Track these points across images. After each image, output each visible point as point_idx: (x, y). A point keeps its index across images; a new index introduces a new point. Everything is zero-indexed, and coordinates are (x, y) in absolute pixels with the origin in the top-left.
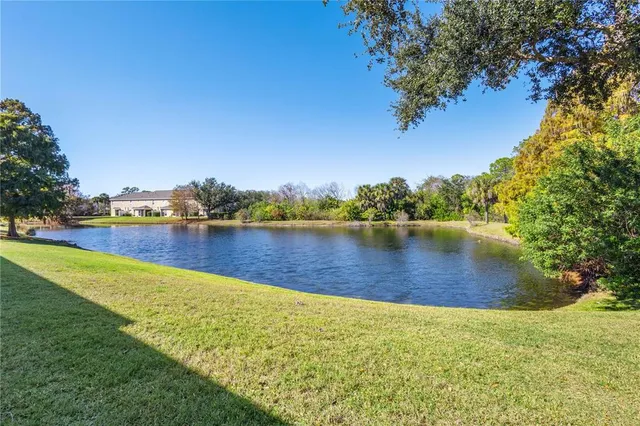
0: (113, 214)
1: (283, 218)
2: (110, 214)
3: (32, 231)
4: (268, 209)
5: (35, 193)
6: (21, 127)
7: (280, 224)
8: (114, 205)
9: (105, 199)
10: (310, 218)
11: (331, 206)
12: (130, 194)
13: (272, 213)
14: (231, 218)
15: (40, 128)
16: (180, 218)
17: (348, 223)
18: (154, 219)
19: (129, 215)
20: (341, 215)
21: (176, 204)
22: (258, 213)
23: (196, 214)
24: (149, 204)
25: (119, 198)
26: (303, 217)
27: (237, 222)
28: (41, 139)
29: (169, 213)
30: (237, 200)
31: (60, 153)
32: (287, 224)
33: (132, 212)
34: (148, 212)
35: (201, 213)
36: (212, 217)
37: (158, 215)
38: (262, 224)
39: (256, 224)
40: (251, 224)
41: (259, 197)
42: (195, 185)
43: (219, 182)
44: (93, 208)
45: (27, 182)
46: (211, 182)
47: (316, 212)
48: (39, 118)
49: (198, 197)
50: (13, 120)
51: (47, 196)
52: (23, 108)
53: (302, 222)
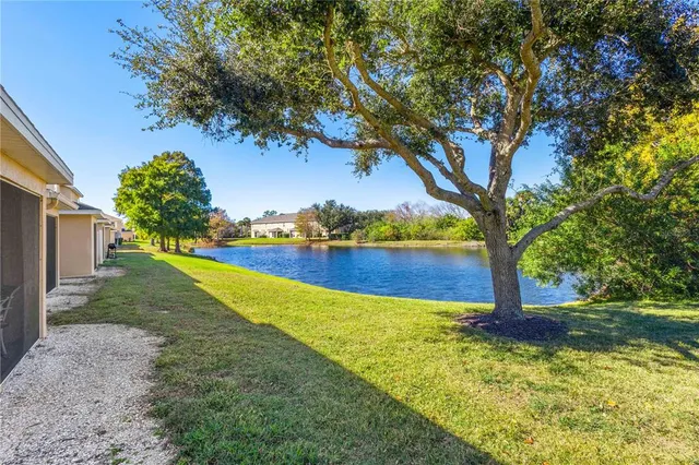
0: (253, 236)
1: (398, 238)
2: (250, 236)
3: (192, 250)
4: (382, 229)
5: (189, 220)
6: (182, 173)
7: (393, 244)
8: (254, 228)
9: (247, 223)
10: (424, 238)
11: (450, 224)
12: (270, 216)
13: (387, 234)
14: (348, 238)
15: (194, 170)
16: (304, 239)
17: (465, 243)
18: (284, 240)
19: (265, 237)
20: (458, 235)
21: (301, 226)
22: (373, 234)
23: (320, 235)
24: (280, 226)
25: (258, 221)
26: (417, 238)
27: (352, 243)
28: (194, 179)
29: (296, 234)
30: (356, 220)
31: (207, 188)
32: (400, 244)
33: (267, 234)
34: (279, 234)
35: (324, 234)
36: (332, 238)
37: (287, 236)
38: (375, 245)
39: (370, 245)
40: (366, 245)
41: (379, 217)
42: (316, 207)
43: (338, 204)
44: (239, 231)
45: (185, 212)
46: (331, 204)
47: (433, 231)
48: (193, 163)
49: (318, 218)
50: (178, 167)
51: (196, 223)
52: (184, 158)
53: (415, 242)
